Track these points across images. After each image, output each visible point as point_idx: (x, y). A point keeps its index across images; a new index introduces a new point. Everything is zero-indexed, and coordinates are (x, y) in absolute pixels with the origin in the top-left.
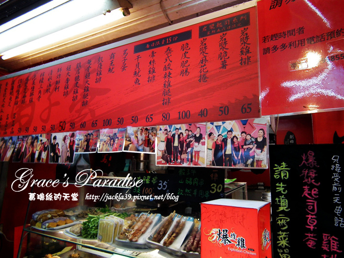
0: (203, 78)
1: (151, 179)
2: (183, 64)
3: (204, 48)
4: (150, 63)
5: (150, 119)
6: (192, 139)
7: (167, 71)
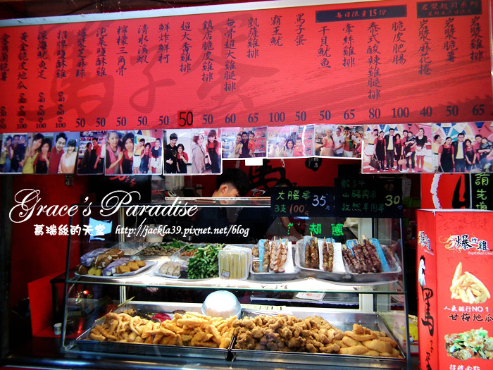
0: (425, 69)
1: (301, 194)
2: (396, 48)
3: (424, 32)
4: (345, 39)
5: (351, 116)
6: (412, 142)
7: (374, 55)
